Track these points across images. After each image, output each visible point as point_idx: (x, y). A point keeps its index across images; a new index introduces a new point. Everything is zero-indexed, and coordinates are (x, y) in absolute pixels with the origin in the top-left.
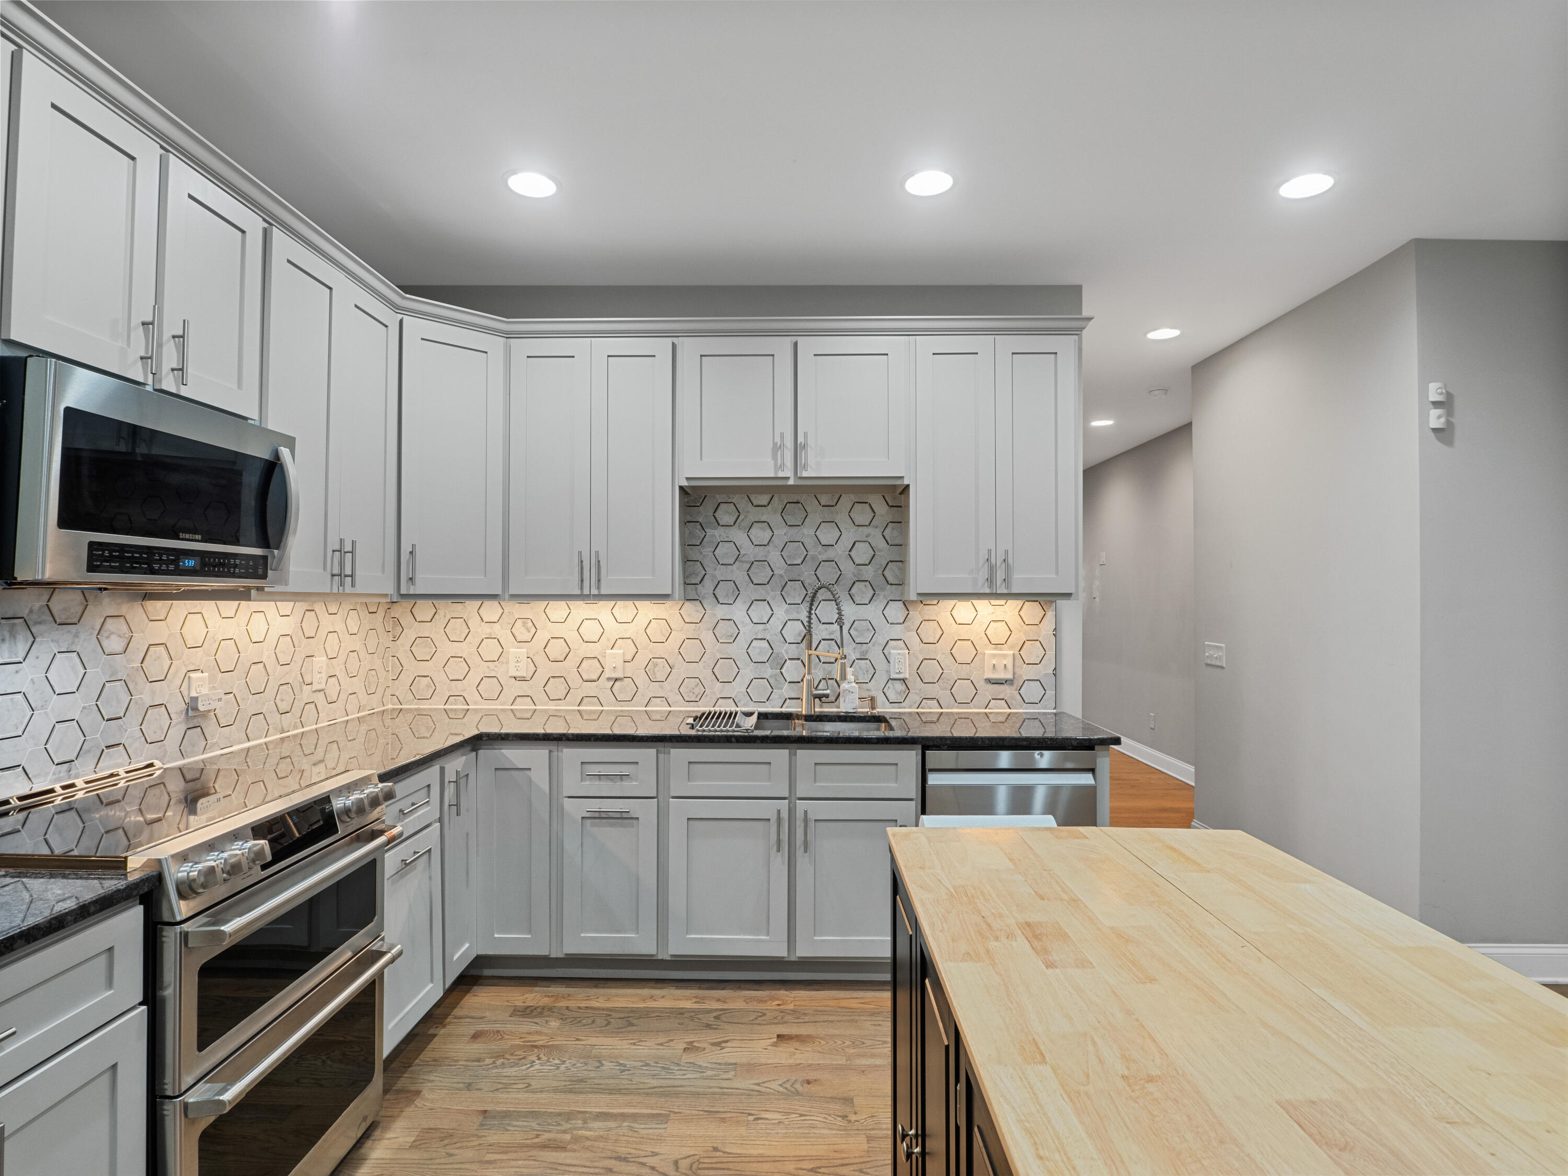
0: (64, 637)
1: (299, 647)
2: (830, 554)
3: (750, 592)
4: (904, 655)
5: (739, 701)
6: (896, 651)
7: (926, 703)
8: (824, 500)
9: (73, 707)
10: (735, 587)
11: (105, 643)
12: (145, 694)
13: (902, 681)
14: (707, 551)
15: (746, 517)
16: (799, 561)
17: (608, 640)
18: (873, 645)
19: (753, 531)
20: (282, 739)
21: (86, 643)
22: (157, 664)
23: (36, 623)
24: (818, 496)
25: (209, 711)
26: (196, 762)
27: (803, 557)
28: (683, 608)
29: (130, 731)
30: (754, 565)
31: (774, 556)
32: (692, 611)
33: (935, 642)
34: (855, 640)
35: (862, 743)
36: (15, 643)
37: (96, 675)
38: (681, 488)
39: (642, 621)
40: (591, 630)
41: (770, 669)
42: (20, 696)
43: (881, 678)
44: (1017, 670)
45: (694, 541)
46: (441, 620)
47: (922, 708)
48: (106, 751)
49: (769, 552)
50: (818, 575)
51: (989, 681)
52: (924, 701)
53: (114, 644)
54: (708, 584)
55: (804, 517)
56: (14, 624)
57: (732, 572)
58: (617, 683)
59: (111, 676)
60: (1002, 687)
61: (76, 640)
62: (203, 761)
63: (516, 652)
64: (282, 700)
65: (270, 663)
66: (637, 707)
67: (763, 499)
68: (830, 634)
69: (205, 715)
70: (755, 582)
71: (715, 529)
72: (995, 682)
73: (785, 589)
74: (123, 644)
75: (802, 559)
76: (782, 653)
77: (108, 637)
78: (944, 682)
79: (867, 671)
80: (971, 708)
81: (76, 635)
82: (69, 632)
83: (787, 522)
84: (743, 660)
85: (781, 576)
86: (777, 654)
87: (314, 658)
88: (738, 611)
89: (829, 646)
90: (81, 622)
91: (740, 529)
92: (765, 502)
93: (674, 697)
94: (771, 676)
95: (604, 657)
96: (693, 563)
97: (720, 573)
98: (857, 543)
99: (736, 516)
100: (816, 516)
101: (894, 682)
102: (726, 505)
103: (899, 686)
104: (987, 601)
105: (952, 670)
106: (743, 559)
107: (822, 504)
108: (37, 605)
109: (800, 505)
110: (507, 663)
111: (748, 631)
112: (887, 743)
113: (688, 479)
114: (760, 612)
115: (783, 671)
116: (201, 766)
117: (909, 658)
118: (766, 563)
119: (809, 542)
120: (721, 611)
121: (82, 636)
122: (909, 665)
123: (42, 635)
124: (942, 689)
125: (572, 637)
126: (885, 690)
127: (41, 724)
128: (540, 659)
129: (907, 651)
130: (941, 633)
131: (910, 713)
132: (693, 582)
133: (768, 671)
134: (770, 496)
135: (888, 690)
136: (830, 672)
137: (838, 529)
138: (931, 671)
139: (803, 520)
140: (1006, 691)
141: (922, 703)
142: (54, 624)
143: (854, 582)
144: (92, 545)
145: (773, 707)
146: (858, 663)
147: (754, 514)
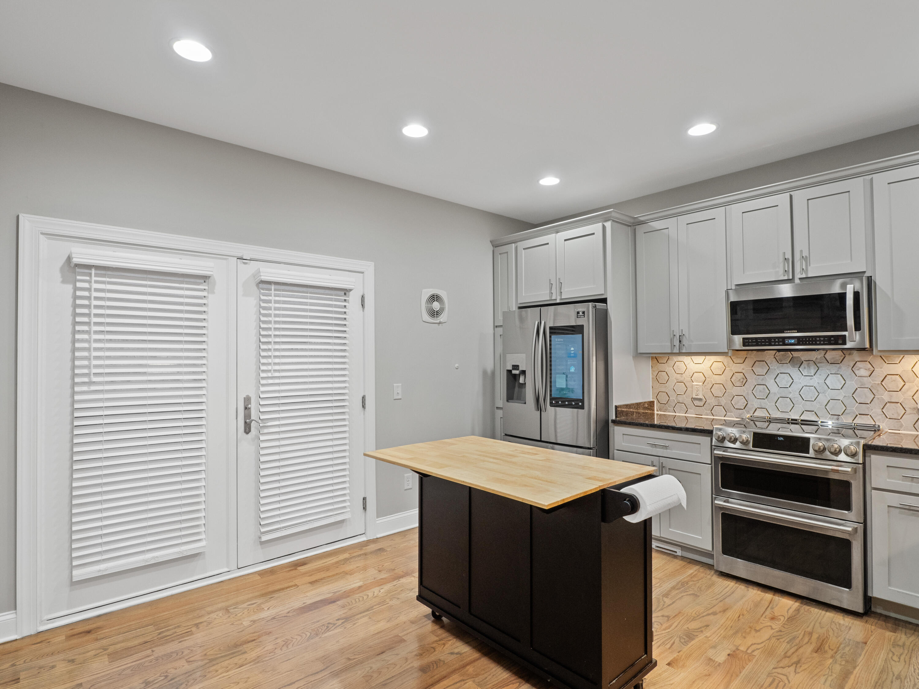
0: (834, 368)
9: (839, 395)
11: (856, 372)
12: (885, 396)
21: (846, 371)
22: (894, 383)
23: (819, 363)
36: (810, 369)
37: (852, 384)
42: (813, 387)
53: (863, 372)
56: (809, 363)
59: (861, 386)
61: (840, 370)
77: (859, 369)
81: (840, 368)
82: (836, 367)
90: (842, 363)
108: (819, 357)
121: (844, 368)
123: (822, 367)
142: (828, 363)
144: (744, 339)
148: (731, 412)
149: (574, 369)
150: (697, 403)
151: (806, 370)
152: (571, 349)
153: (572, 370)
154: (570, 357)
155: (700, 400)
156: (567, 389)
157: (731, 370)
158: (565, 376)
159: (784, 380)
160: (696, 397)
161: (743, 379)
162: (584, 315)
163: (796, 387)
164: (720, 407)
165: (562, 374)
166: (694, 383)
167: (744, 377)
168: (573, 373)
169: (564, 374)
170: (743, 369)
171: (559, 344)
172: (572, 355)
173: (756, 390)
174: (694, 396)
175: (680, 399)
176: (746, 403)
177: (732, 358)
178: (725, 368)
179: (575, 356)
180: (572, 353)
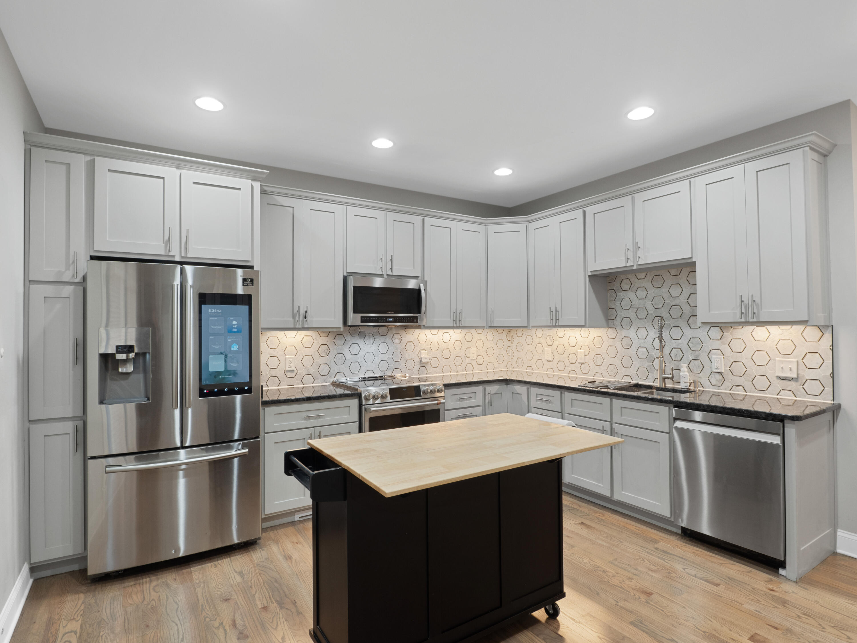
0: (382, 339)
1: (464, 344)
2: (676, 301)
3: (637, 323)
4: (721, 358)
5: (633, 378)
6: (714, 356)
7: (736, 388)
8: (673, 272)
9: (386, 357)
10: (630, 321)
11: (394, 341)
12: (407, 356)
13: (720, 374)
14: (618, 303)
15: (634, 285)
16: (661, 306)
17: (579, 345)
18: (702, 352)
19: (638, 292)
20: (457, 375)
21: (389, 340)
22: (410, 347)
23: (375, 335)
24: (670, 271)
25: (428, 362)
26: (423, 377)
27: (663, 304)
28: (608, 332)
29: (402, 365)
30: (638, 310)
31: (648, 304)
32: (611, 332)
33: (741, 351)
34: (691, 349)
35: (640, 399)
36: (370, 340)
37: (392, 349)
38: (589, 276)
39: (591, 337)
40: (572, 341)
41: (647, 363)
42: (372, 353)
43: (707, 371)
44: (800, 372)
45: (612, 299)
46: (524, 336)
47: (733, 391)
48: (395, 370)
49: (645, 302)
50: (671, 313)
51: (780, 378)
52: (734, 387)
53: (397, 341)
54: (618, 319)
55: (663, 282)
56: (370, 336)
57: (629, 313)
58: (583, 365)
59: (396, 350)
60: (789, 382)
61: (386, 340)
62: (426, 377)
63: (548, 349)
64: (457, 362)
65: (452, 349)
66: (590, 376)
67: (642, 275)
68: (677, 345)
69: (426, 363)
70: (639, 318)
71: (621, 292)
72: (784, 379)
73: (654, 321)
74: (400, 341)
75: (662, 305)
76: (653, 355)
77: (395, 339)
78: (747, 376)
79: (699, 367)
80: (766, 394)
81: (386, 338)
82: (384, 338)
83: (654, 286)
84: (634, 358)
85: (652, 314)
86: (651, 355)
87: (471, 349)
88: (632, 333)
89: (677, 352)
90: (387, 335)
91: (632, 292)
92: (643, 277)
93: (605, 374)
94: (648, 366)
95: (577, 353)
96: (612, 309)
97: (623, 314)
98: (691, 295)
99: (630, 285)
100: (669, 282)
101: (715, 374)
102: (625, 280)
103: (718, 377)
104: (777, 327)
105: (753, 370)
106: (634, 306)
107: (672, 275)
108: (375, 331)
109: (661, 276)
110: (545, 354)
111: (636, 343)
112: (652, 401)
113: (591, 272)
114: (642, 333)
115: (654, 364)
116: (426, 379)
117: (724, 360)
118: (644, 308)
119: (666, 296)
120: (624, 333)
121: (388, 339)
122: (724, 364)
123: (377, 338)
124: (746, 381)
125: (566, 344)
126: (709, 378)
127: (377, 361)
128: (555, 353)
129: (723, 356)
130: (745, 346)
131: (725, 393)
132: (612, 319)
133: (646, 364)
134: (646, 273)
135: (711, 378)
136: (678, 366)
137: (680, 288)
138: (738, 369)
139: (662, 284)
140: (792, 385)
141: (733, 388)
143: (690, 317)
144: (362, 317)
145: (649, 382)
146: (693, 362)
147: (638, 283)
148: (318, 379)
149: (237, 347)
150: (289, 375)
151: (368, 341)
152: (233, 323)
153: (235, 348)
154: (230, 331)
155: (292, 371)
156: (227, 372)
157: (318, 342)
158: (223, 356)
159: (355, 349)
160: (289, 369)
161: (327, 350)
162: (253, 283)
163: (362, 353)
164: (309, 375)
165: (219, 354)
166: (287, 357)
167: (328, 349)
168: (235, 352)
169: (222, 354)
170: (327, 342)
171: (215, 316)
172: (234, 330)
173: (337, 358)
174: (287, 369)
175: (273, 373)
176: (330, 369)
177: (319, 333)
178: (313, 341)
179: (239, 331)
180: (235, 328)
